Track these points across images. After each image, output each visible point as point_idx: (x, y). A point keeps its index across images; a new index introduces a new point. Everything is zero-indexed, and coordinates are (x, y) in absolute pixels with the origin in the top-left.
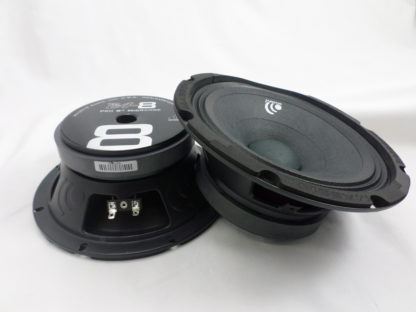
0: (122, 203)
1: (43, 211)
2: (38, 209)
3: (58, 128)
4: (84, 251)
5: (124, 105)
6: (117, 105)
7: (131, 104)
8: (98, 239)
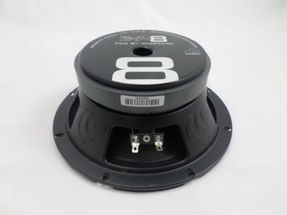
0: (145, 137)
1: (63, 137)
2: (58, 135)
3: (77, 57)
4: (108, 181)
5: (137, 39)
6: (130, 38)
7: (143, 38)
8: (119, 170)
